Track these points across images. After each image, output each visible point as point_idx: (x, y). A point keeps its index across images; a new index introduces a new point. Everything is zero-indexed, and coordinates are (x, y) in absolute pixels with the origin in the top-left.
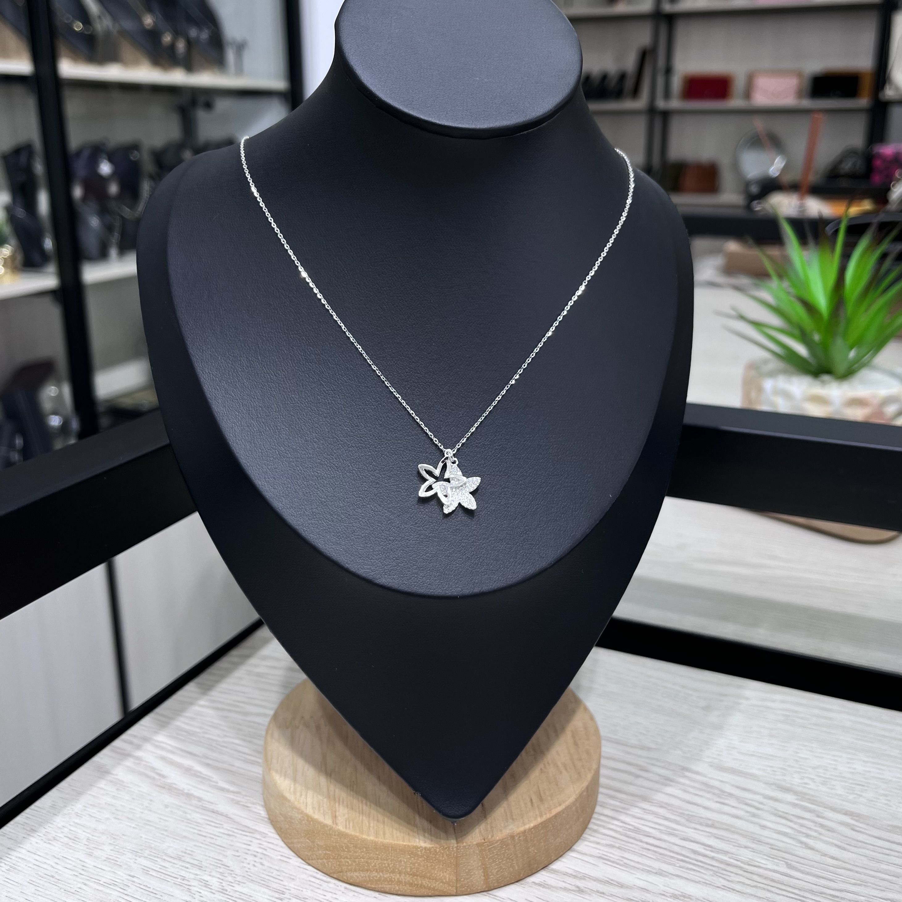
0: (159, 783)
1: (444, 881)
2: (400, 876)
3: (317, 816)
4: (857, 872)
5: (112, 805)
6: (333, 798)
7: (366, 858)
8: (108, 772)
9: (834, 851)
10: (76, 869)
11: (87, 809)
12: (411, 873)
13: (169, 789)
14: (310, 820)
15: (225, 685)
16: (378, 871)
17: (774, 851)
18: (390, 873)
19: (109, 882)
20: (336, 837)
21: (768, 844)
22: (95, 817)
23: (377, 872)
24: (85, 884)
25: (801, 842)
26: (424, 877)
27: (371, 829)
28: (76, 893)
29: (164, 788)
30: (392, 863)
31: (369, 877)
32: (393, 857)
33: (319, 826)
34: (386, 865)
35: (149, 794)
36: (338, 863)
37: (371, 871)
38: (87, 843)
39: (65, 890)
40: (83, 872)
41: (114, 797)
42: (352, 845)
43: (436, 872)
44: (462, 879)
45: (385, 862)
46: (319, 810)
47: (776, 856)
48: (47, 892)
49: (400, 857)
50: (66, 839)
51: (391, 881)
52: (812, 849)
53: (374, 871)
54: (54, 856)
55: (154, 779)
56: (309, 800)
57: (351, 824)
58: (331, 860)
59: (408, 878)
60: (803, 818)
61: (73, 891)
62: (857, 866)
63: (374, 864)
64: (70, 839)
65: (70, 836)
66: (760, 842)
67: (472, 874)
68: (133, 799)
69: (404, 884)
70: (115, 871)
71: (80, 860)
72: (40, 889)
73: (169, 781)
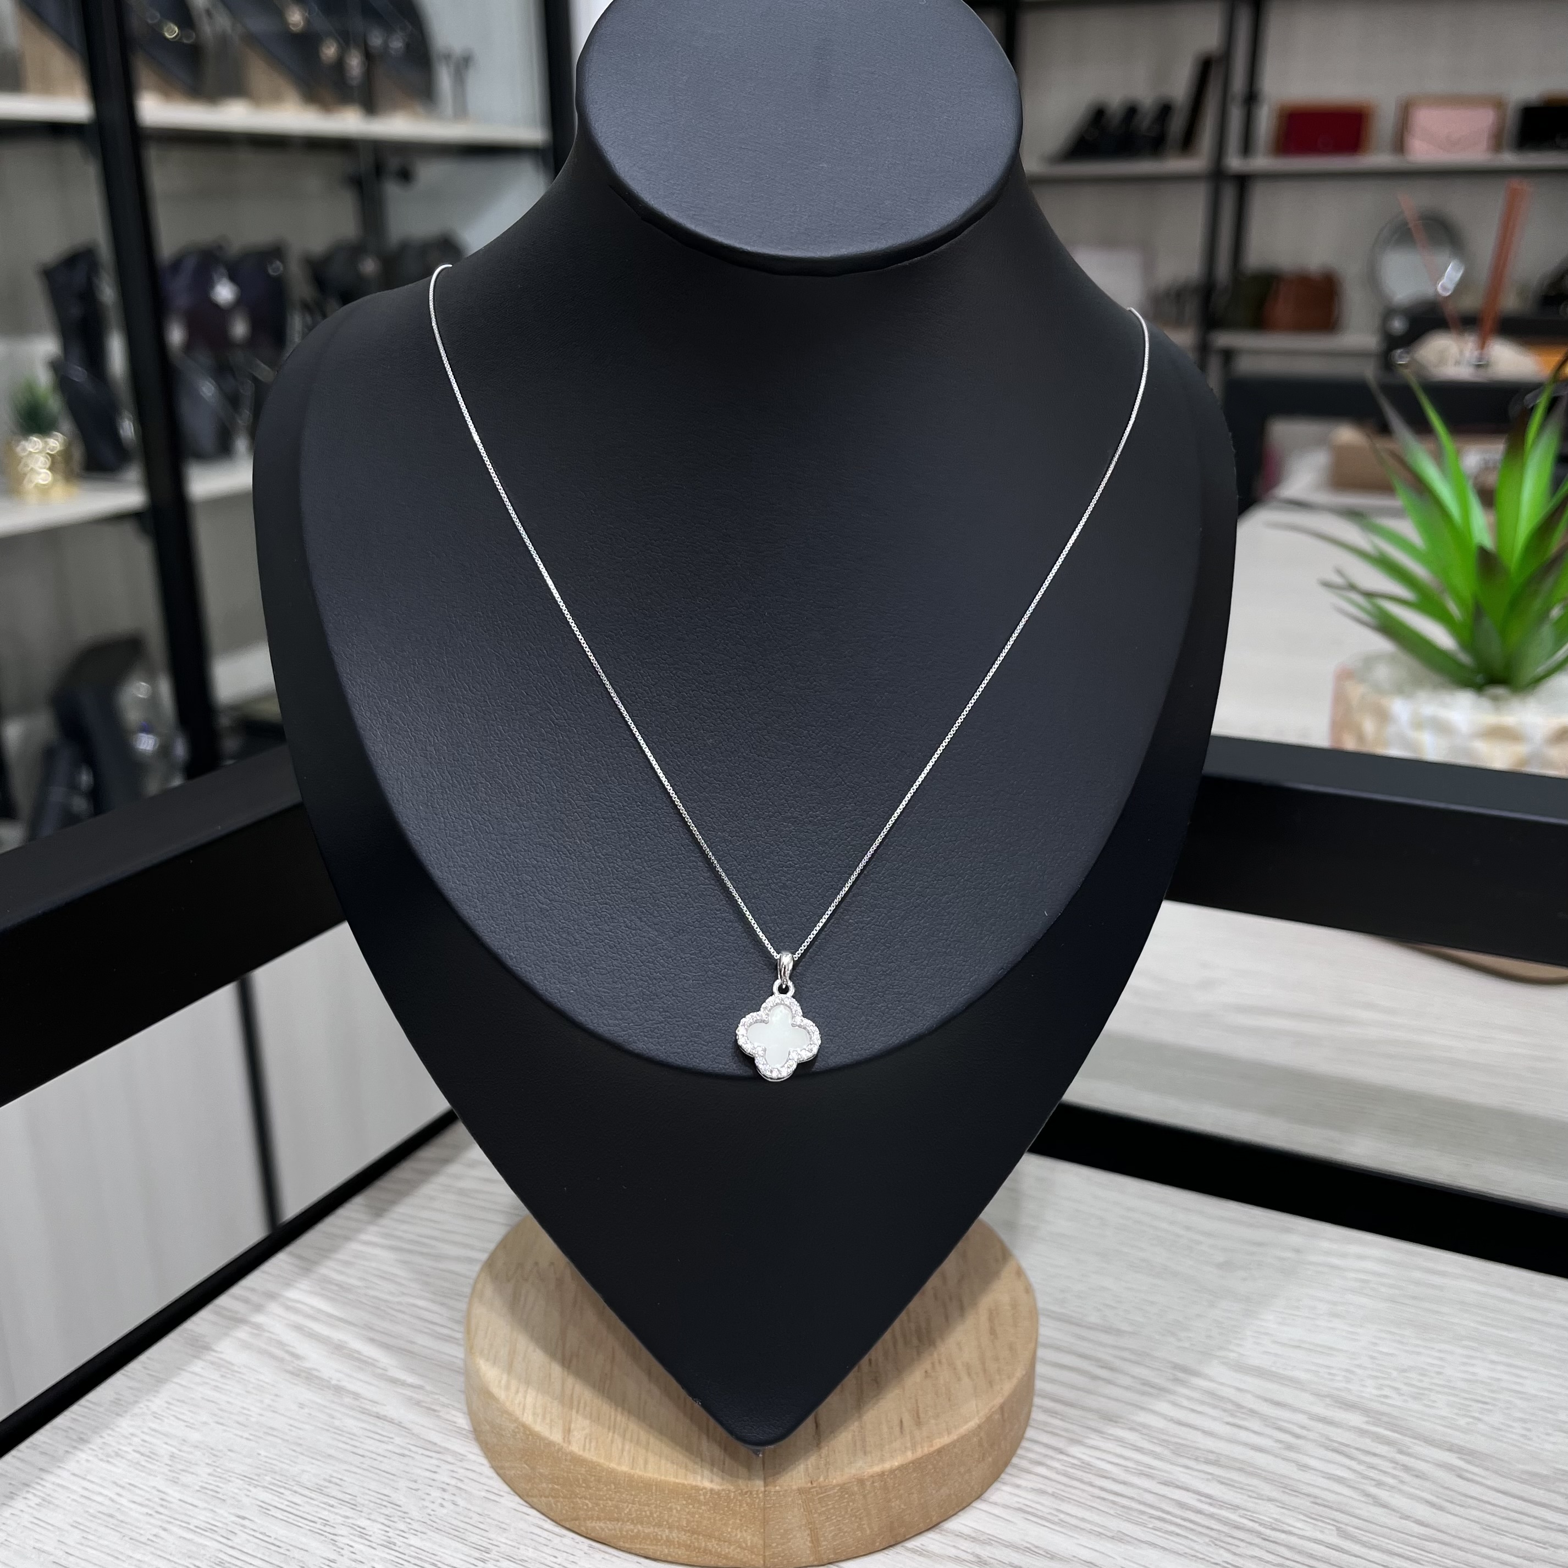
0: (290, 1368)
1: (744, 1545)
2: (671, 1532)
3: (540, 1428)
4: (1460, 1549)
5: (213, 1402)
6: (567, 1402)
7: (615, 1500)
8: (207, 1348)
9: (1423, 1512)
10: (151, 1504)
11: (171, 1407)
12: (689, 1528)
13: (307, 1378)
14: (528, 1433)
15: (403, 1209)
16: (635, 1522)
17: (1316, 1506)
18: (654, 1526)
19: (203, 1525)
20: (567, 1463)
21: (1309, 1495)
22: (185, 1421)
23: (632, 1523)
24: (165, 1530)
25: (1368, 1495)
26: (710, 1537)
27: (625, 1453)
28: (149, 1543)
29: (298, 1375)
30: (656, 1512)
31: (621, 1530)
32: (658, 1502)
33: (542, 1444)
34: (648, 1513)
35: (273, 1386)
36: (572, 1505)
37: (623, 1521)
38: (170, 1463)
39: (131, 1539)
40: (161, 1510)
41: (216, 1388)
42: (593, 1478)
43: (729, 1530)
44: (774, 1545)
45: (646, 1508)
46: (544, 1418)
47: (1321, 1516)
48: (101, 1542)
49: (670, 1502)
50: (137, 1455)
51: (656, 1540)
52: (1384, 1506)
53: (628, 1521)
54: (115, 1483)
55: (282, 1360)
56: (530, 1400)
57: (593, 1444)
58: (562, 1500)
59: (684, 1537)
60: (1375, 1455)
61: (143, 1539)
62: (1460, 1538)
63: (628, 1510)
64: (142, 1454)
65: (142, 1450)
66: (1296, 1492)
67: (790, 1537)
68: (248, 1392)
69: (677, 1546)
70: (215, 1509)
71: (159, 1491)
72: (90, 1537)
73: (307, 1365)
